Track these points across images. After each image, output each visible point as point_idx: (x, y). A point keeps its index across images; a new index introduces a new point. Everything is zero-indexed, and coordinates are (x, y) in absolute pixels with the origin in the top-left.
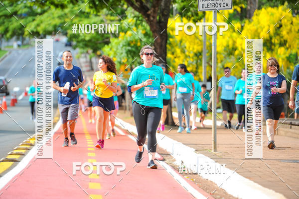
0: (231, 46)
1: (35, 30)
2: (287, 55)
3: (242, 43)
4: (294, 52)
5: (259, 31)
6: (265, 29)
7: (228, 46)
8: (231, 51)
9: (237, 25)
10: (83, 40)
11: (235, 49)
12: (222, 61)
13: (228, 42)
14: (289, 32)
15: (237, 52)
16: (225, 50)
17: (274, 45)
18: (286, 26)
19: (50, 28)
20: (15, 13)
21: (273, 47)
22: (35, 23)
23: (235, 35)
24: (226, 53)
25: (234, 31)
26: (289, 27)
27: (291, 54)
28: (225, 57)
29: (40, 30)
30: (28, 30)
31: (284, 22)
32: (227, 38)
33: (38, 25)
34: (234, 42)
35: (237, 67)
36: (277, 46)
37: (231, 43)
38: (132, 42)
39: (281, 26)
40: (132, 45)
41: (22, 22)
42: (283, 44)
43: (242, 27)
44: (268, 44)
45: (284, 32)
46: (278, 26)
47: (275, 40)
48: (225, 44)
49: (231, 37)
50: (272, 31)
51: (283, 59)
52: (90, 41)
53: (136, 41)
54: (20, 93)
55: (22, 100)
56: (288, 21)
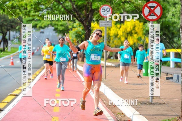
0: (116, 34)
1: (41, 26)
2: (138, 37)
3: (120, 33)
4: (140, 36)
5: (127, 28)
6: (129, 28)
7: (115, 34)
8: (116, 36)
9: (119, 26)
10: (60, 30)
11: (118, 35)
12: (112, 40)
13: (115, 32)
14: (138, 29)
15: (118, 36)
16: (114, 35)
17: (132, 33)
18: (137, 26)
19: (46, 25)
20: (33, 19)
21: (132, 34)
22: (41, 23)
23: (118, 29)
24: (114, 37)
25: (117, 28)
26: (138, 27)
27: (139, 37)
28: (114, 38)
29: (43, 26)
30: (38, 26)
31: (136, 25)
32: (115, 30)
33: (42, 24)
34: (117, 32)
35: (118, 42)
36: (134, 34)
37: (116, 33)
38: (77, 32)
39: (135, 26)
40: (78, 33)
41: (36, 23)
42: (136, 33)
43: (121, 27)
44: (130, 33)
45: (136, 29)
46: (134, 26)
47: (133, 32)
48: (114, 33)
49: (116, 30)
50: (132, 28)
51: (136, 39)
52: (62, 30)
53: (79, 32)
54: (35, 50)
55: (36, 52)
56: (138, 24)
